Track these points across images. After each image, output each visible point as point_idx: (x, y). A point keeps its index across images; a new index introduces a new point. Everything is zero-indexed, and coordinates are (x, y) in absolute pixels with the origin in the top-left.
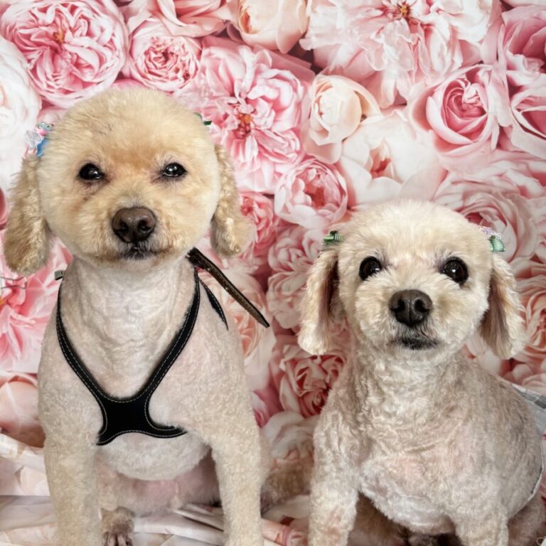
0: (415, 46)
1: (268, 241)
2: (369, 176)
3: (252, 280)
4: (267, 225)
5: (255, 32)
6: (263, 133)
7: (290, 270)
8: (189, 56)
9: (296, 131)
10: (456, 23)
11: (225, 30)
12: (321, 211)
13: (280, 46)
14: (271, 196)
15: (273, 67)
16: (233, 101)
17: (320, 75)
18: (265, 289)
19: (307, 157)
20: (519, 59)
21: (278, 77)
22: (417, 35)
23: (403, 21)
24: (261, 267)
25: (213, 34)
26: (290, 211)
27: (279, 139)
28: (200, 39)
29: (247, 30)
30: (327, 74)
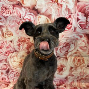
0: (59, 9)
5: (25, 4)
8: (11, 9)
10: (67, 5)
11: (18, 4)
13: (30, 8)
15: (29, 12)
16: (21, 19)
17: (39, 15)
20: (80, 13)
21: (30, 14)
22: (59, 7)
23: (56, 4)
25: (16, 4)
28: (13, 5)
29: (23, 4)
30: (40, 14)
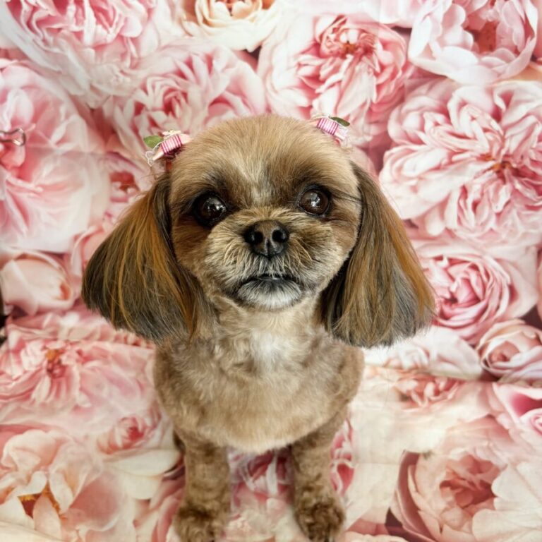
1: (391, 101)
4: (393, 76)
26: (434, 54)
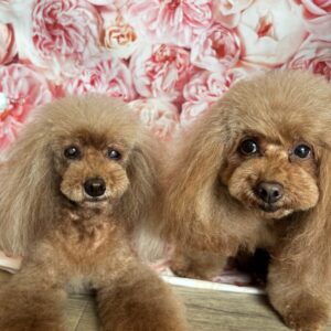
2: (256, 36)
3: (172, 106)
6: (187, 6)
7: (196, 99)
9: (210, 5)
12: (222, 60)
14: (189, 50)
18: (180, 111)
19: (215, 24)
24: (178, 97)
27: (198, 11)
